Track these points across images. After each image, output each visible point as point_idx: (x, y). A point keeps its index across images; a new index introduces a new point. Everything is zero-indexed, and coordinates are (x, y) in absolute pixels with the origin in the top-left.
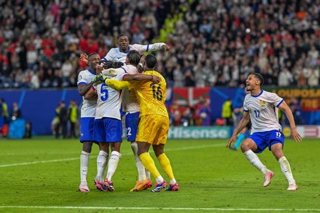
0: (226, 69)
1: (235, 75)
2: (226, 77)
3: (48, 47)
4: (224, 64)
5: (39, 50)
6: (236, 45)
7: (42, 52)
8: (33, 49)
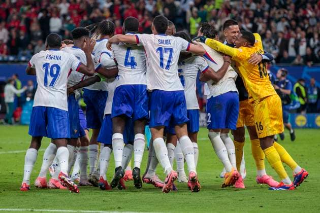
0: (292, 42)
1: (303, 49)
2: (292, 52)
3: (75, 12)
4: (289, 36)
5: (64, 16)
6: (306, 13)
7: (68, 18)
8: (58, 14)
